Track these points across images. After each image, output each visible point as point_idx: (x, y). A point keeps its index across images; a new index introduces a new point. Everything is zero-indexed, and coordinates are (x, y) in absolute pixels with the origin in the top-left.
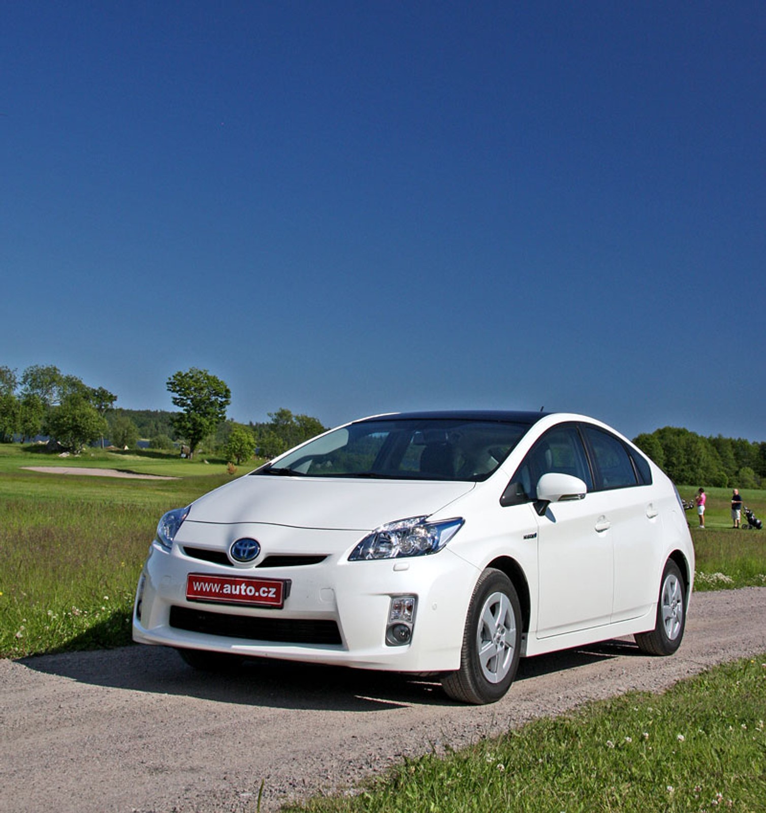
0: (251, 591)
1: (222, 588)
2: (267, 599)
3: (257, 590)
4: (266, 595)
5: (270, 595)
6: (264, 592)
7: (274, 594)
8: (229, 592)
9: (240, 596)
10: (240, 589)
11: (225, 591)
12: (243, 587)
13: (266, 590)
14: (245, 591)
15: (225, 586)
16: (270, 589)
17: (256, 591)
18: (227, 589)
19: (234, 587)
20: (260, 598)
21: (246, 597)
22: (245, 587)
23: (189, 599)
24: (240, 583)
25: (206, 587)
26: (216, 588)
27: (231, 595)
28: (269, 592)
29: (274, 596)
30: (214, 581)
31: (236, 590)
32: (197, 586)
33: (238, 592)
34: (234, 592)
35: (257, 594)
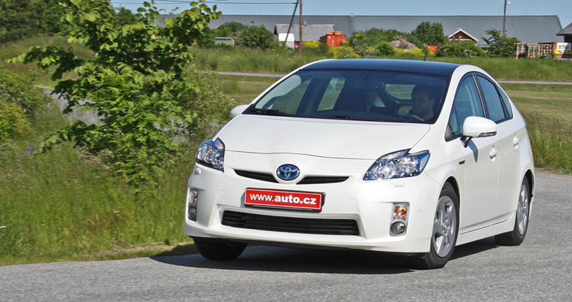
0: (297, 200)
1: (273, 198)
2: (309, 205)
3: (302, 199)
4: (308, 203)
5: (312, 203)
6: (307, 201)
7: (315, 202)
8: (280, 201)
9: (288, 204)
10: (288, 199)
11: (276, 200)
13: (308, 199)
14: (292, 200)
15: (276, 197)
16: (312, 199)
18: (278, 199)
19: (283, 197)
20: (304, 205)
21: (293, 204)
22: (292, 198)
23: (247, 206)
24: (288, 195)
25: (261, 198)
26: (269, 198)
27: (281, 203)
28: (311, 201)
29: (315, 203)
30: (267, 194)
31: (285, 199)
32: (253, 197)
33: (286, 201)
34: (283, 201)
35: (301, 202)
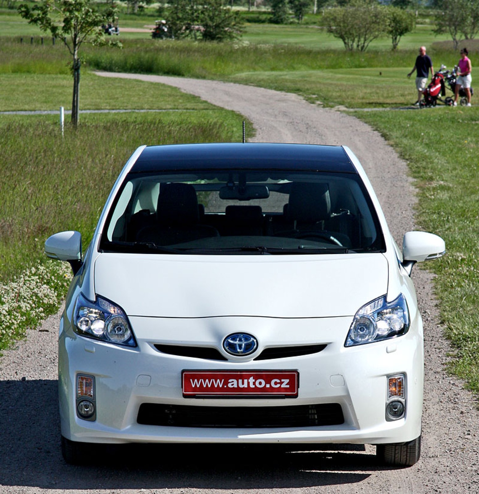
0: (261, 383)
1: (226, 383)
2: (279, 389)
3: (268, 381)
4: (278, 386)
5: (283, 386)
6: (276, 383)
7: (287, 384)
8: (235, 386)
9: (249, 389)
10: (248, 383)
11: (230, 385)
12: (251, 380)
13: (278, 381)
14: (254, 383)
15: (230, 381)
16: (283, 380)
17: (266, 383)
18: (233, 383)
19: (240, 381)
20: (272, 389)
21: (256, 389)
22: (254, 381)
23: (185, 396)
24: (248, 377)
25: (207, 383)
26: (219, 383)
27: (238, 389)
28: (281, 383)
29: (288, 386)
30: (216, 378)
31: (243, 384)
32: (195, 383)
33: (246, 385)
34: (241, 386)
35: (268, 386)
